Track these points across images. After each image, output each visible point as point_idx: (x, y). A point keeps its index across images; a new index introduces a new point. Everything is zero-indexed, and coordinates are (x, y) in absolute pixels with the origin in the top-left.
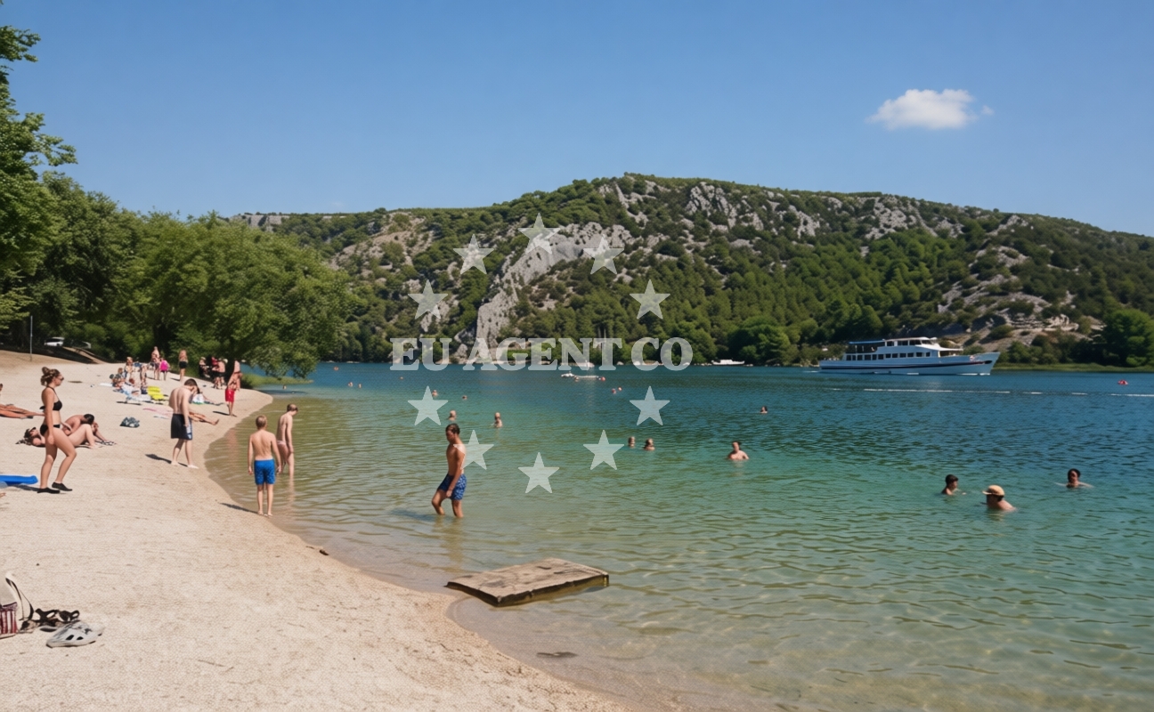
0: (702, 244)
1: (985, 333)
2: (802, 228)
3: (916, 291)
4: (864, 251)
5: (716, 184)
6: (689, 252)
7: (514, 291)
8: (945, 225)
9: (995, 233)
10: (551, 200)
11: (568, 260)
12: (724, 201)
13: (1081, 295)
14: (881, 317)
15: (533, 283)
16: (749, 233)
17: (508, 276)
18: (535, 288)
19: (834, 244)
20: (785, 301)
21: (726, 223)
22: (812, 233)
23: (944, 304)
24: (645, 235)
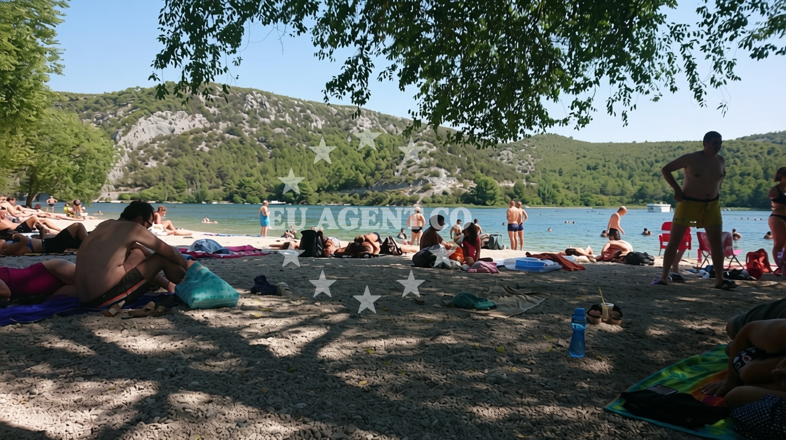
0: (254, 130)
1: (419, 188)
2: (314, 124)
3: (383, 164)
4: (349, 140)
5: (262, 93)
6: (247, 134)
7: (126, 154)
8: (392, 126)
9: (421, 134)
10: (150, 94)
11: (164, 135)
12: (267, 104)
13: (463, 170)
14: (365, 178)
15: (140, 149)
16: (284, 125)
17: (121, 143)
18: (142, 152)
19: (333, 134)
20: (306, 166)
21: (269, 118)
22: (320, 127)
23: (398, 171)
24: (217, 121)
